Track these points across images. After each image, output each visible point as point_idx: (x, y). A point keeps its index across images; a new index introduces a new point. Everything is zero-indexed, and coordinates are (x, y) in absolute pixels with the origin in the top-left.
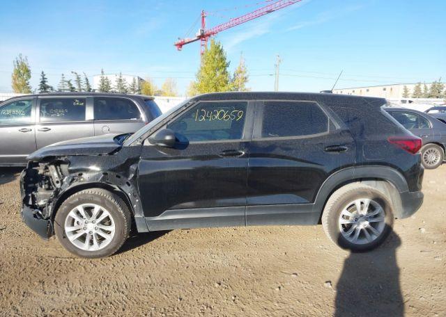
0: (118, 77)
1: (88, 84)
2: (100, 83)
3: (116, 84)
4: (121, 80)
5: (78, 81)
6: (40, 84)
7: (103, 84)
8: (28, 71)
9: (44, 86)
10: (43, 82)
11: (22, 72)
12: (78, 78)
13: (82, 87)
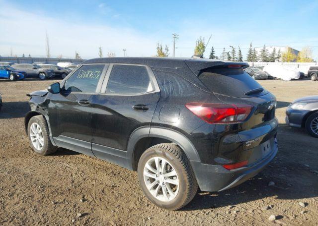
0: (262, 48)
1: (240, 54)
2: (249, 54)
3: (260, 53)
4: (264, 51)
5: (234, 52)
6: (210, 55)
7: (250, 54)
8: (204, 47)
9: (212, 57)
10: (212, 54)
11: (201, 47)
12: (233, 50)
13: (235, 56)
